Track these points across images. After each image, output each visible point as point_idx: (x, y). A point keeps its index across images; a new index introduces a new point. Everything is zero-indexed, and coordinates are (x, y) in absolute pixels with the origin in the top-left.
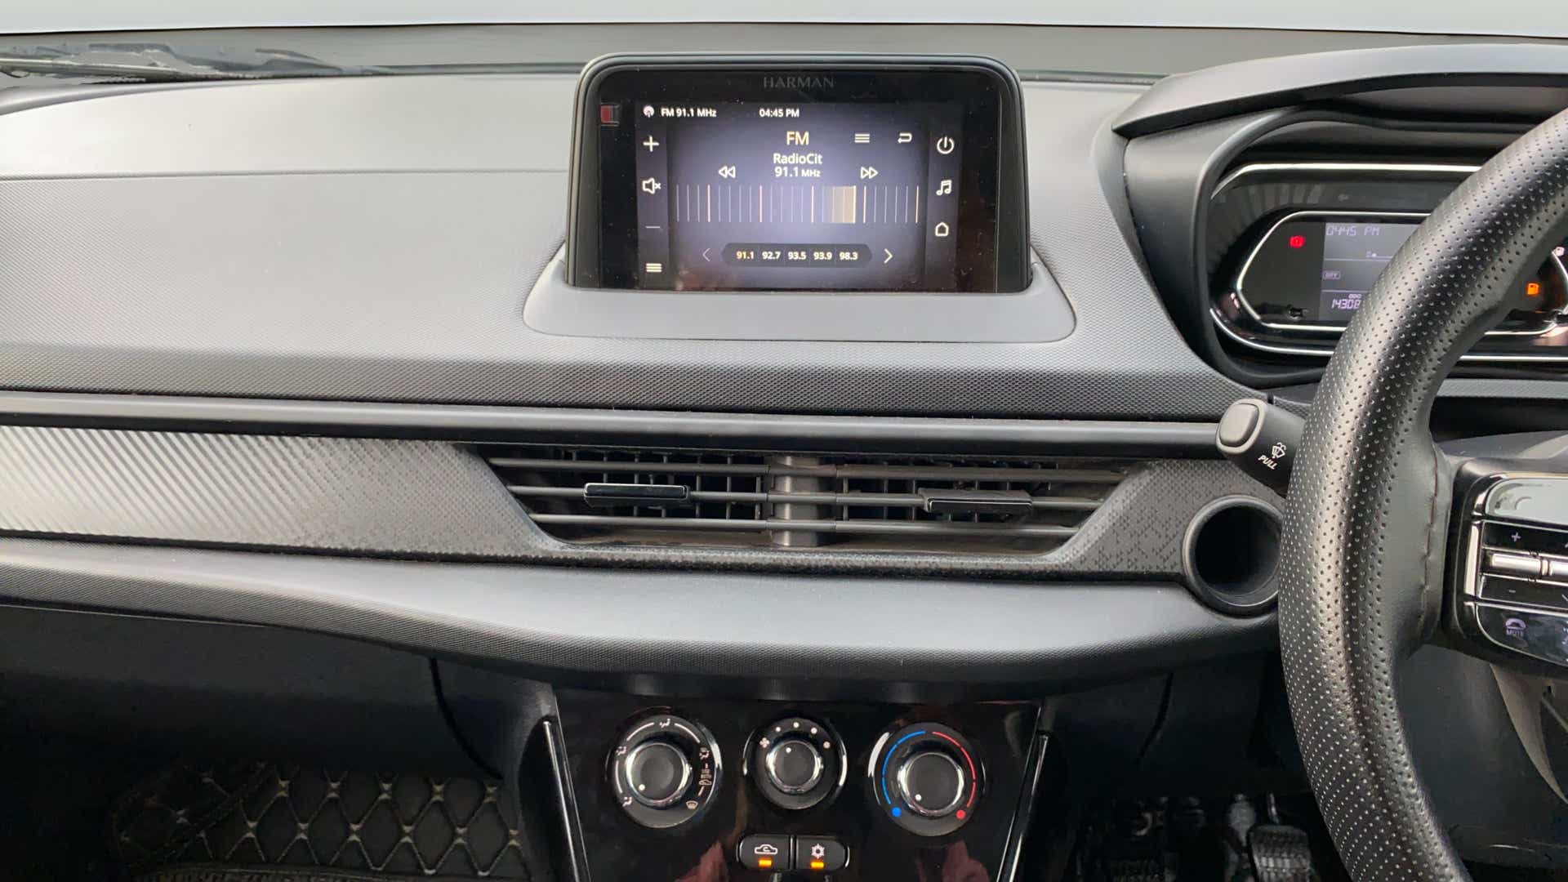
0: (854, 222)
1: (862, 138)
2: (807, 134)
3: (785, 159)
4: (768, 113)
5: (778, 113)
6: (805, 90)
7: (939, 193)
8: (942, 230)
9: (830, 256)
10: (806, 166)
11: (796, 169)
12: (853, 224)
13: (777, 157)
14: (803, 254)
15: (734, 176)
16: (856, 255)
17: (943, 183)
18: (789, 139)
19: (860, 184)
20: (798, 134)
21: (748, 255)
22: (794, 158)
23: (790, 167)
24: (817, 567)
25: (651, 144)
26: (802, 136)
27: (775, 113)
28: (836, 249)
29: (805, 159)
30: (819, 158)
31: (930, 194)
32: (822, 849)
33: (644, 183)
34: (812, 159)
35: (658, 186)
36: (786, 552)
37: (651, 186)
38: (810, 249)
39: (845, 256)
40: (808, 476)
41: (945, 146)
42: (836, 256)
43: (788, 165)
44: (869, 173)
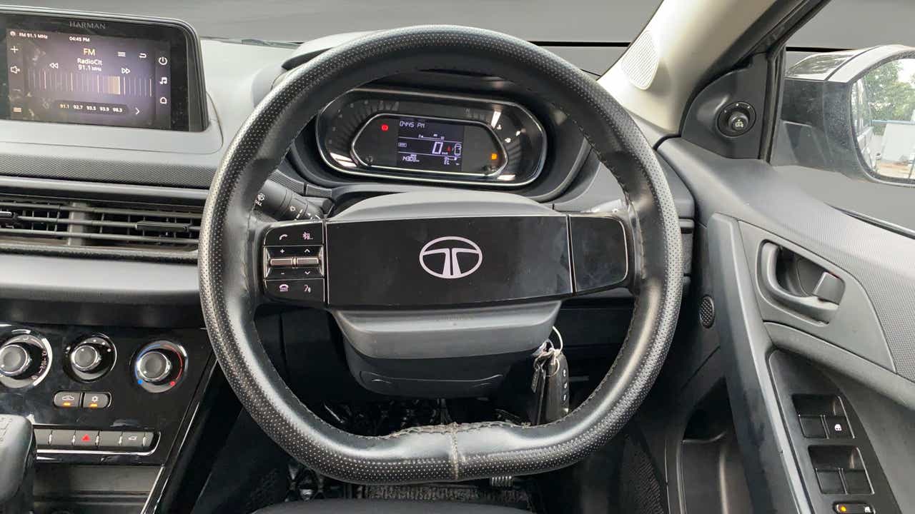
0: (119, 93)
1: (122, 54)
2: (94, 50)
3: (83, 62)
4: (74, 39)
5: (79, 39)
6: (91, 29)
7: (161, 83)
8: (164, 101)
9: (108, 109)
10: (94, 66)
11: (89, 66)
12: (118, 95)
13: (79, 60)
14: (95, 107)
15: (57, 67)
16: (121, 110)
17: (163, 78)
18: (85, 52)
19: (122, 76)
20: (89, 50)
21: (66, 106)
22: (88, 61)
23: (86, 65)
24: (76, 254)
25: (14, 49)
26: (91, 51)
27: (77, 39)
28: (111, 106)
29: (94, 62)
30: (100, 62)
31: (156, 84)
32: (97, 398)
33: (11, 68)
34: (97, 62)
35: (19, 70)
36: (69, 247)
37: (15, 70)
38: (98, 105)
39: (116, 110)
40: (82, 212)
41: (163, 61)
42: (111, 110)
43: (85, 64)
44: (126, 71)
